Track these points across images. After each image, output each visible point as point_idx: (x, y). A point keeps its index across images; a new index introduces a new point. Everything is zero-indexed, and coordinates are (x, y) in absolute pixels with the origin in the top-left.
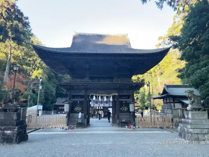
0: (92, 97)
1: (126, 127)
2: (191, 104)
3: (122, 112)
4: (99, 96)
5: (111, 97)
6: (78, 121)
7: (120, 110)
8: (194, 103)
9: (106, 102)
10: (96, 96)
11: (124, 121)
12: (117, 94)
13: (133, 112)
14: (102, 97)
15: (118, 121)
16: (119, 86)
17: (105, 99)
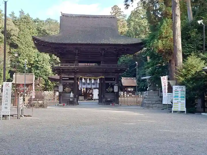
0: (81, 79)
1: (111, 104)
2: (149, 87)
3: (107, 92)
4: (88, 78)
5: (98, 80)
6: (70, 100)
7: (106, 91)
8: (151, 86)
9: (94, 84)
10: (85, 79)
11: (110, 100)
12: (103, 77)
13: (117, 93)
14: (90, 79)
15: (104, 100)
16: (106, 70)
17: (93, 81)
